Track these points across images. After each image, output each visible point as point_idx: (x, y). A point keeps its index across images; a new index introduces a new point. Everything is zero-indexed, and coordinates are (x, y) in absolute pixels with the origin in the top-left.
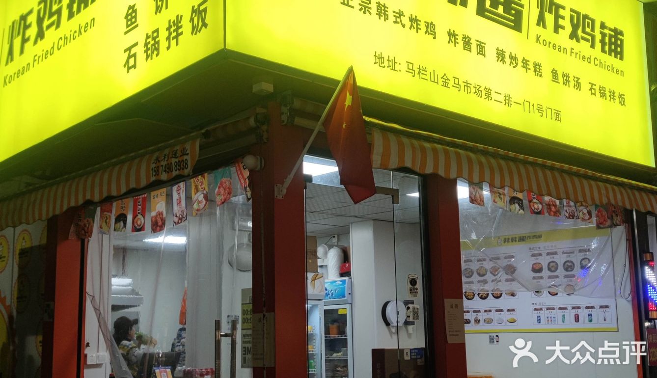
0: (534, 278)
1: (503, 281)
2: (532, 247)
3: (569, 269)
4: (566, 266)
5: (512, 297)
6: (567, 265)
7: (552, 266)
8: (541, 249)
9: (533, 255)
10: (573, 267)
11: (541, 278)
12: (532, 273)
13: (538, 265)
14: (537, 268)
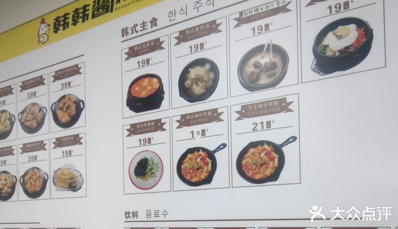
0: (134, 130)
1: (50, 145)
2: (130, 25)
3: (264, 80)
4: (250, 69)
5: (70, 193)
6: (257, 65)
7: (198, 80)
8: (160, 24)
9: (133, 53)
10: (279, 70)
11: (158, 126)
12: (130, 113)
13: (146, 82)
14: (143, 94)
